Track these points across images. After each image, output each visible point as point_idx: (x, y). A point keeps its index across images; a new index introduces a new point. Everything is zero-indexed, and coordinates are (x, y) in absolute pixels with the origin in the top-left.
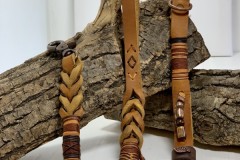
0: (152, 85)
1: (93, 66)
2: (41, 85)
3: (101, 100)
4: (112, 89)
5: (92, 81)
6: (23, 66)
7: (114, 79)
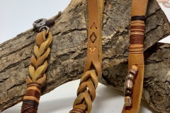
0: (114, 57)
1: (62, 40)
2: (21, 55)
3: (67, 69)
4: (77, 60)
5: (60, 53)
6: (15, 39)
7: (79, 51)
